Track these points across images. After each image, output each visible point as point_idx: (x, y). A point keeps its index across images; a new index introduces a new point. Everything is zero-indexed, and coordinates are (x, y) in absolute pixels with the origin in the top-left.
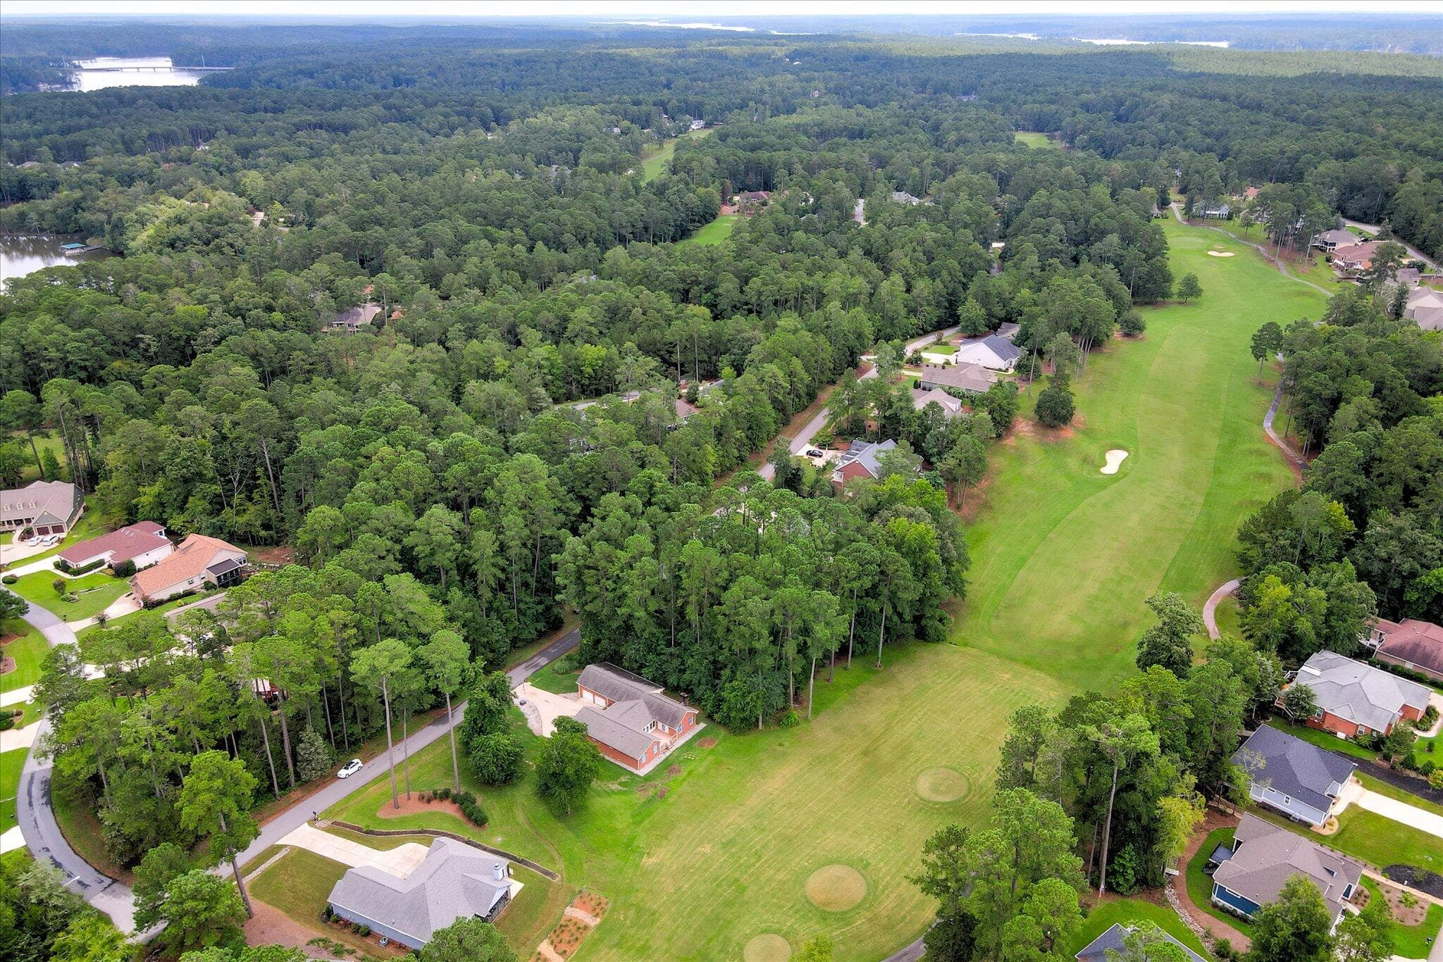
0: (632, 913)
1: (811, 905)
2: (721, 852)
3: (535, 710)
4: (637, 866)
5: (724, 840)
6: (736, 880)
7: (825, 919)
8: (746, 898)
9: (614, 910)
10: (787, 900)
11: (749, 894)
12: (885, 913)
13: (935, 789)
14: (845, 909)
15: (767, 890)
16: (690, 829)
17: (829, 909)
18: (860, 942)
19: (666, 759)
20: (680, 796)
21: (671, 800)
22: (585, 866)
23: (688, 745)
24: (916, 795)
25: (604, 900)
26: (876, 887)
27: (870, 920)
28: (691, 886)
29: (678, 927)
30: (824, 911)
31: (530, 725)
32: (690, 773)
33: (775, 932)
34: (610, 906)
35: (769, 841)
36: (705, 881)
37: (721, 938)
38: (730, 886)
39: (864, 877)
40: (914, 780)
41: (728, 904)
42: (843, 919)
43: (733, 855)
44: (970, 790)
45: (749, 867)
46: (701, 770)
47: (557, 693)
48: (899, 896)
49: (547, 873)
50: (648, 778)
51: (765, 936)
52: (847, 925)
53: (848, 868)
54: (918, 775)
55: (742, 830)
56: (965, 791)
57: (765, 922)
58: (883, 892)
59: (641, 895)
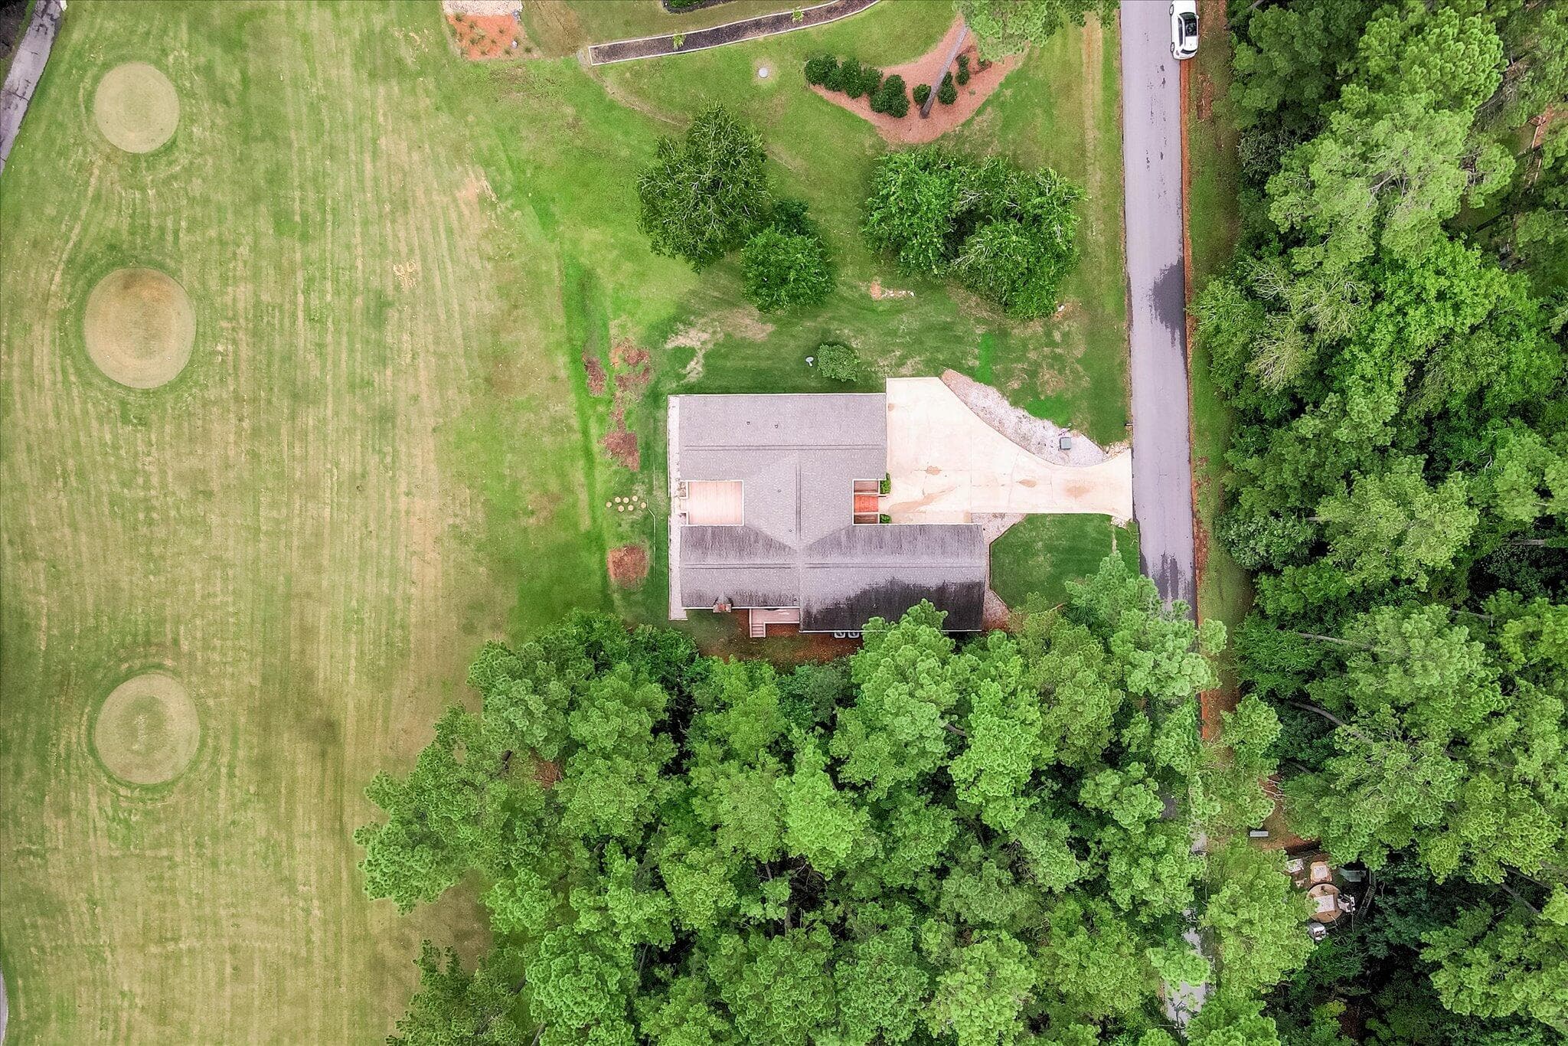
0: (409, 57)
1: (150, 262)
2: (375, 283)
3: (1024, 442)
4: (487, 164)
5: (393, 314)
6: (305, 238)
7: (112, 247)
8: (263, 208)
9: (443, 45)
10: (194, 248)
11: (265, 225)
12: (37, 329)
13: (149, 706)
14: (96, 291)
15: (244, 251)
16: (473, 307)
17: (119, 272)
18: (35, 244)
19: (665, 469)
20: (555, 378)
21: (562, 359)
22: (569, 111)
23: (654, 530)
24: (176, 673)
25: (476, 56)
26: (79, 373)
27: (46, 298)
28: (360, 172)
29: (313, 74)
30: (123, 263)
31: (993, 393)
32: (588, 454)
33: (156, 155)
34: (455, 47)
35: (323, 367)
36: (348, 197)
37: (233, 97)
38: (305, 217)
39: (111, 383)
40: (203, 712)
41: (276, 176)
42: (85, 268)
43: (354, 293)
44: (93, 751)
45: (310, 281)
46: (578, 475)
47: (1032, 520)
48: (41, 387)
49: (614, 52)
50: (655, 399)
51: (165, 138)
52: (71, 261)
53: (150, 385)
54: (205, 727)
55: (382, 361)
56: (99, 743)
57: (188, 170)
58: (64, 372)
59: (425, 102)
